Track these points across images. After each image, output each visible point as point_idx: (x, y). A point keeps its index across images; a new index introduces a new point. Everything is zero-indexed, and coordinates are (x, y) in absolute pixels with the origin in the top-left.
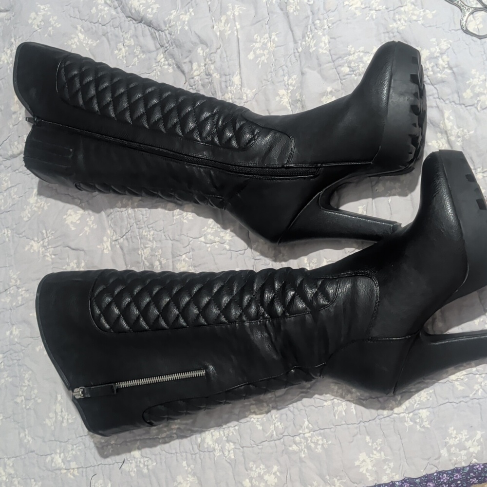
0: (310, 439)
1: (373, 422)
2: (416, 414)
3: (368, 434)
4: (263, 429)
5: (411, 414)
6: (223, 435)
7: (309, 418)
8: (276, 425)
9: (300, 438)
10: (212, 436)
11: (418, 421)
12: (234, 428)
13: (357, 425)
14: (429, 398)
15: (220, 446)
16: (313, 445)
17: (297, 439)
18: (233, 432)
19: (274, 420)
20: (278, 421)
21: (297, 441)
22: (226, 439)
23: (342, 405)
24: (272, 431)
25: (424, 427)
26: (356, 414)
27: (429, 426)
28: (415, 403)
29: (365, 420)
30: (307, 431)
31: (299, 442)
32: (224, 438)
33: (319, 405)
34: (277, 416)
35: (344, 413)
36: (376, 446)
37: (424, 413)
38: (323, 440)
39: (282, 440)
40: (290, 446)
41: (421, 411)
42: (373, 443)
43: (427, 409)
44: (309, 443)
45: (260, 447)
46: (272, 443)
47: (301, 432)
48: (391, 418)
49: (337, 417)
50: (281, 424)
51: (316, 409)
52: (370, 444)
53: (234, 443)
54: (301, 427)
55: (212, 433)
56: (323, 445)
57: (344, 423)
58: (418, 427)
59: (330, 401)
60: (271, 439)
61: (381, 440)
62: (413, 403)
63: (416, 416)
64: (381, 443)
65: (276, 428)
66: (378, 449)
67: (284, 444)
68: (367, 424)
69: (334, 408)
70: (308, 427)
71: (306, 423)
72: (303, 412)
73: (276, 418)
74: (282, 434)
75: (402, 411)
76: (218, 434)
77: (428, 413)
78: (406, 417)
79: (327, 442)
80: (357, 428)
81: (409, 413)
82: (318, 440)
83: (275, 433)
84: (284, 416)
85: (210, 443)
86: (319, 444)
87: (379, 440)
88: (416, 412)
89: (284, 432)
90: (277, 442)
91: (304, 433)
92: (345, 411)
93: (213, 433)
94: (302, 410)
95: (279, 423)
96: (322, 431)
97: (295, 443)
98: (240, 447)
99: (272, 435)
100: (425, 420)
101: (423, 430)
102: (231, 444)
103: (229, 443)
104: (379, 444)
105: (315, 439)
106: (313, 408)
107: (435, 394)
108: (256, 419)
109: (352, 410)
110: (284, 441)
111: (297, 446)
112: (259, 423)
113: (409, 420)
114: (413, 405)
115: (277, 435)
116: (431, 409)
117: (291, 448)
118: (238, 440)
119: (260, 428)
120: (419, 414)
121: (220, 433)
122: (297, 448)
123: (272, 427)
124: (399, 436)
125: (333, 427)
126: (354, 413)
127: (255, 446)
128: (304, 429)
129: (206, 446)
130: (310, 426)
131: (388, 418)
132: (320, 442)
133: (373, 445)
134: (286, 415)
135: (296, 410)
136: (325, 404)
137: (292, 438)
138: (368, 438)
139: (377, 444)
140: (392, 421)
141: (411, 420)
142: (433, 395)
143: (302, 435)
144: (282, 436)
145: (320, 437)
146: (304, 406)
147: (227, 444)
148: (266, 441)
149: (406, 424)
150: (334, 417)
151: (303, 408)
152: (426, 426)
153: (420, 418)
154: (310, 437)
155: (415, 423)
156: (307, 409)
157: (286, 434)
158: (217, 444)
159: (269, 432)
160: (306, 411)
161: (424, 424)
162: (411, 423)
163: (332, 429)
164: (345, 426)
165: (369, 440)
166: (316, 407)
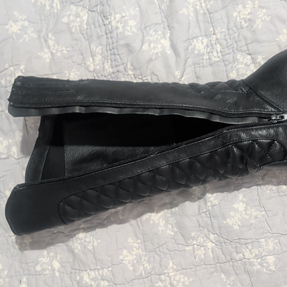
0: (173, 277)
1: (228, 264)
2: (264, 260)
3: (223, 272)
4: (133, 269)
5: (260, 260)
6: (98, 274)
7: (174, 260)
8: (145, 266)
9: (165, 276)
10: (89, 275)
11: (265, 265)
12: (107, 269)
13: (214, 266)
14: (275, 247)
15: (96, 283)
16: (175, 283)
17: (163, 277)
18: (107, 273)
19: (143, 262)
20: (146, 263)
21: (163, 279)
22: (101, 278)
23: (201, 250)
24: (142, 271)
25: (270, 270)
26: (213, 257)
27: (274, 269)
28: (264, 251)
29: (220, 262)
30: (171, 270)
31: (164, 279)
32: (99, 277)
33: (182, 249)
34: (145, 259)
35: (203, 256)
36: (230, 282)
37: (271, 259)
38: (184, 279)
39: (149, 278)
40: (157, 283)
41: (268, 257)
42: (227, 279)
43: (273, 256)
44: (172, 281)
45: (131, 284)
46: (141, 281)
47: (166, 271)
48: (242, 261)
49: (197, 259)
50: (149, 265)
51: (180, 253)
52: (225, 280)
53: (108, 281)
54: (167, 268)
55: (88, 273)
56: (184, 282)
57: (203, 263)
58: (265, 270)
59: (191, 247)
60: (140, 277)
61: (234, 278)
62: (262, 251)
63: (263, 261)
64: (233, 279)
65: (144, 268)
66: (232, 284)
67: (151, 281)
68: (222, 265)
69: (194, 251)
70: (172, 268)
71: (171, 264)
72: (168, 255)
73: (145, 260)
74: (150, 273)
75: (252, 258)
76: (93, 274)
77: (274, 259)
78: (255, 261)
79: (188, 280)
80: (214, 267)
81: (257, 259)
82: (180, 278)
83: (143, 272)
84: (152, 259)
85: (88, 280)
86: (181, 282)
87: (232, 277)
88: (264, 258)
89: (152, 272)
90: (146, 280)
91: (169, 272)
92: (204, 254)
93: (90, 273)
94: (167, 253)
95: (148, 264)
96: (184, 271)
97: (161, 280)
98: (113, 285)
99: (142, 274)
100: (271, 265)
101: (269, 272)
102: (106, 282)
103: (104, 281)
104: (233, 281)
105: (177, 278)
106: (177, 252)
107: (280, 243)
108: (128, 261)
109: (210, 254)
110: (151, 279)
111: (162, 283)
112: (130, 265)
113: (257, 264)
114: (262, 253)
115: (145, 273)
116: (276, 256)
117: (157, 285)
118: (111, 279)
119: (131, 268)
120: (266, 260)
121: (95, 273)
122: (162, 284)
123: (141, 268)
124: (248, 275)
125: (194, 267)
126: (212, 256)
127: (126, 283)
128: (169, 269)
129: (84, 283)
130: (175, 267)
131: (240, 262)
132: (182, 280)
133: (227, 281)
134: (154, 257)
135: (162, 254)
136: (187, 248)
137: (158, 276)
138: (223, 276)
139: (230, 280)
140: (243, 264)
141: (259, 264)
142: (278, 244)
143: (167, 274)
144: (149, 275)
145: (182, 276)
146: (169, 251)
147: (102, 282)
148: (136, 279)
149: (255, 267)
150: (195, 259)
151: (169, 252)
152: (272, 269)
153: (267, 262)
154: (174, 276)
155: (263, 266)
156: (172, 253)
157: (153, 273)
158: (93, 282)
159: (139, 272)
160: (170, 254)
161: (270, 268)
162: (259, 267)
163: (193, 269)
164: (204, 266)
165: (224, 277)
166: (179, 251)
